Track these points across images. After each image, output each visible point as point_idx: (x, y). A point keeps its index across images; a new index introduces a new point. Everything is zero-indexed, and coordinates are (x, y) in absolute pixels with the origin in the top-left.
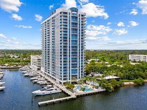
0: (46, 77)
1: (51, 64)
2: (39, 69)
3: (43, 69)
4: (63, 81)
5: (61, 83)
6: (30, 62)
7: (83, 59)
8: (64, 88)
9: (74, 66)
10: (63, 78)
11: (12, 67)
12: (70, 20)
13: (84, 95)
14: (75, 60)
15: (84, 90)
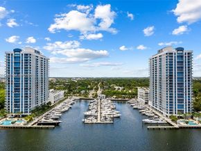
0: (154, 111)
1: (158, 98)
2: (146, 103)
3: (150, 103)
4: (169, 115)
5: (167, 116)
6: (137, 94)
7: (191, 95)
8: (170, 121)
9: (181, 101)
10: (169, 112)
11: (120, 99)
12: (175, 60)
13: (187, 128)
14: (181, 96)
15: (187, 123)
